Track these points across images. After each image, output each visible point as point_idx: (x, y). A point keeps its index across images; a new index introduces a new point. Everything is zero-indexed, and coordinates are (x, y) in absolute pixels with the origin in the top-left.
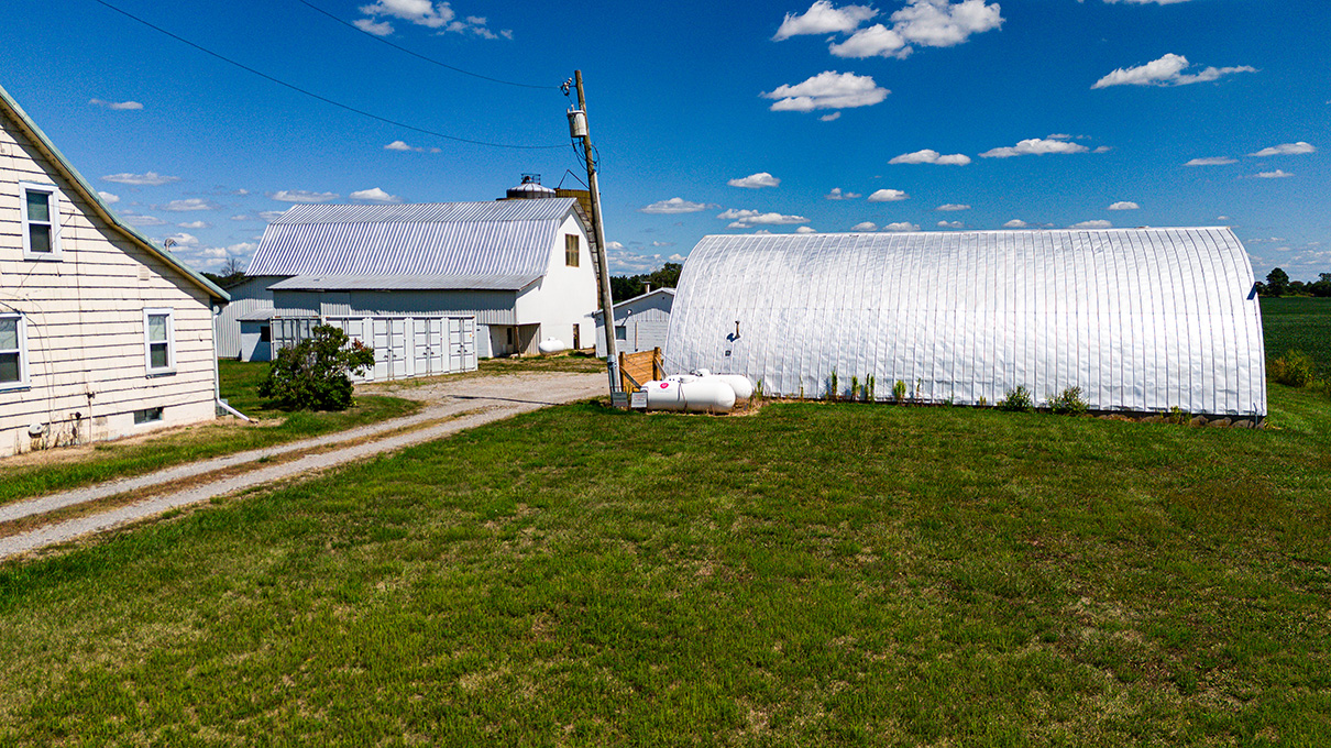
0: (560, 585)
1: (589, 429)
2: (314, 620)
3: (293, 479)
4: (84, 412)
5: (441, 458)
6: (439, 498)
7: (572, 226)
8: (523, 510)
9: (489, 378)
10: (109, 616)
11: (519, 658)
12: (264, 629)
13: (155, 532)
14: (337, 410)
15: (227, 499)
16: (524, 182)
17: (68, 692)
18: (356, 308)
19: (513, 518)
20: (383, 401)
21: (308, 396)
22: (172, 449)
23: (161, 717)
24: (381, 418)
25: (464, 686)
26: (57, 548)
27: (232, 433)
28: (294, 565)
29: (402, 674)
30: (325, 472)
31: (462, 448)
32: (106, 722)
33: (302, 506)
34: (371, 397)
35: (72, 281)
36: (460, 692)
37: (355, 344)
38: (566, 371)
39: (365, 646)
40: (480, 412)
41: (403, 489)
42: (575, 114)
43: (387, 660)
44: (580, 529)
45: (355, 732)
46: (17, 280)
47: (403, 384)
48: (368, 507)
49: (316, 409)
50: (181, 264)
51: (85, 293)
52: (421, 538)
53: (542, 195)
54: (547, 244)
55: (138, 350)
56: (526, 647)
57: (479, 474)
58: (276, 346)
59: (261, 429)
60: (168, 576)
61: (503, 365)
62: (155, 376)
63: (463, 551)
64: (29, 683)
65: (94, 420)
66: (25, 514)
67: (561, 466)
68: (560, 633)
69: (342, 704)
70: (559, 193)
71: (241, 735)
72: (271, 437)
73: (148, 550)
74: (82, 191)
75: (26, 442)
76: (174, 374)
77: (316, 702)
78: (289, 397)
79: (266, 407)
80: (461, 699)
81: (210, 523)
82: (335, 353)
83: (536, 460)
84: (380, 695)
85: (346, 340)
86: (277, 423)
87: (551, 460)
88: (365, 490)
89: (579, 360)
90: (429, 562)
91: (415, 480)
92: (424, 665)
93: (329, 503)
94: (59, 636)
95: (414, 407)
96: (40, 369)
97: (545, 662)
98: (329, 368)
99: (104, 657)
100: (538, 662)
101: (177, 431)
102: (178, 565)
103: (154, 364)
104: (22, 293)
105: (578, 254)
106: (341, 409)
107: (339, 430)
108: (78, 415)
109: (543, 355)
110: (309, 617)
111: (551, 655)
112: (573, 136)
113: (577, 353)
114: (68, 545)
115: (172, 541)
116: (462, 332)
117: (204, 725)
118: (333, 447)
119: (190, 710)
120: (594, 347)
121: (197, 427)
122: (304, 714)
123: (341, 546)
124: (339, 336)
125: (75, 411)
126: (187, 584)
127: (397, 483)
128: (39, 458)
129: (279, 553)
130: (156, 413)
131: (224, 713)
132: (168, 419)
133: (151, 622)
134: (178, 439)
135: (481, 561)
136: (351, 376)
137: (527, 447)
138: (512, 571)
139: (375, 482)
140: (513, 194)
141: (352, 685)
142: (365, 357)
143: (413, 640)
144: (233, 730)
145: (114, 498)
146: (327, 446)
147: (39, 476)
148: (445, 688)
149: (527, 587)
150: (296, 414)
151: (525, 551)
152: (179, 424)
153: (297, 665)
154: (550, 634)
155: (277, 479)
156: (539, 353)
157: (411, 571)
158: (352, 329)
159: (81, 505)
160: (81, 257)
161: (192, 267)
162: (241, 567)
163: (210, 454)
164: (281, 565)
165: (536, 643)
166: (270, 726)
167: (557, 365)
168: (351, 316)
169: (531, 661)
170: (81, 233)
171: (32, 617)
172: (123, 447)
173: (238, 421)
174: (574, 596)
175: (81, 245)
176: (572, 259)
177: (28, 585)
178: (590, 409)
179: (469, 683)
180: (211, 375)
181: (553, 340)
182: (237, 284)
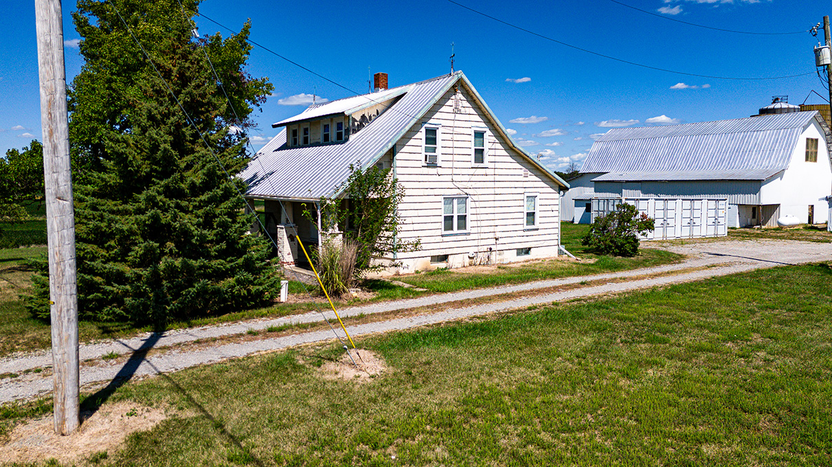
0: (784, 397)
1: (817, 285)
2: (607, 385)
3: (599, 296)
4: (494, 248)
5: (696, 294)
6: (693, 321)
7: (813, 132)
8: (757, 338)
9: (736, 242)
10: (500, 359)
11: (748, 442)
12: (578, 384)
13: (524, 317)
14: (629, 256)
15: (561, 303)
16: (774, 102)
17: (479, 395)
18: (645, 192)
19: (749, 343)
20: (658, 253)
21: (610, 247)
22: (534, 271)
23: (522, 421)
24: (656, 264)
25: (705, 450)
26: (478, 318)
27: (566, 265)
28: (596, 349)
29: (661, 432)
30: (619, 294)
31: (711, 289)
32: (496, 416)
33: (603, 313)
34: (651, 249)
35: (492, 178)
36: (702, 454)
37: (642, 216)
38: (800, 240)
39: (638, 408)
40: (727, 265)
41: (668, 312)
42: (821, 49)
43: (652, 420)
44: (805, 359)
45: (629, 460)
46: (467, 178)
47: (672, 243)
48: (645, 320)
49: (615, 255)
50: (545, 168)
51: (498, 184)
52: (679, 345)
53: (788, 110)
54: (790, 146)
55: (521, 215)
56: (755, 436)
57: (723, 308)
58: (594, 215)
59: (582, 264)
60: (529, 342)
61: (747, 233)
62: (528, 230)
63: (709, 359)
64: (462, 386)
65: (497, 252)
66: (465, 298)
67: (790, 310)
68: (782, 432)
69: (622, 440)
70: (803, 108)
71: (563, 442)
72: (587, 270)
73: (520, 326)
74: (500, 130)
75: (467, 261)
76: (537, 229)
77: (606, 435)
78: (599, 246)
79: (586, 251)
80: (702, 459)
81: (552, 316)
82: (629, 221)
83: (770, 304)
84: (646, 441)
85: (637, 213)
86: (592, 261)
87: (783, 305)
88: (643, 309)
89: (812, 232)
90: (684, 363)
91: (677, 307)
92: (677, 430)
93: (620, 314)
94: (476, 364)
95: (679, 258)
96: (475, 224)
97: (769, 449)
98: (625, 230)
99: (496, 380)
100: (763, 449)
101: (537, 262)
102: (534, 337)
103: (528, 223)
104: (469, 185)
105: (816, 153)
106: (631, 256)
107: (629, 269)
108: (491, 249)
109: (781, 227)
110: (605, 382)
111: (774, 446)
112: (818, 65)
113: (811, 226)
114: (483, 317)
115: (532, 323)
116: (716, 209)
117: (544, 431)
118: (624, 279)
119: (537, 421)
120: (826, 223)
121: (547, 260)
122: (598, 440)
123: (626, 342)
124: (632, 210)
125: (489, 247)
126: (538, 348)
127: (664, 307)
128: (472, 270)
129: (588, 340)
130: (527, 251)
131: (554, 427)
132: (534, 254)
133: (519, 366)
134: (538, 266)
135: (721, 368)
136: (639, 236)
137: (763, 293)
138: (745, 380)
139: (650, 304)
140: (763, 112)
141: (629, 430)
142: (648, 225)
143: (670, 411)
144: (559, 439)
145: (505, 295)
146: (621, 278)
147: (472, 279)
148: (691, 448)
149: (757, 393)
150: (603, 257)
151: (757, 368)
152: (539, 258)
153: (596, 410)
154: (774, 431)
155: (590, 295)
156: (777, 226)
157: (671, 367)
158: (642, 207)
159: (490, 297)
160: (497, 165)
161: (550, 169)
162: (567, 345)
163: (554, 276)
164: (590, 348)
165: (762, 434)
166: (579, 441)
167: (792, 235)
168: (641, 198)
169: (757, 447)
170: (498, 153)
171: (465, 352)
172: (510, 268)
173: (570, 259)
174: (796, 407)
175: (497, 159)
176: (811, 156)
177: (464, 335)
178: (819, 270)
179: (708, 450)
180: (557, 231)
181: (792, 216)
182: (574, 177)
